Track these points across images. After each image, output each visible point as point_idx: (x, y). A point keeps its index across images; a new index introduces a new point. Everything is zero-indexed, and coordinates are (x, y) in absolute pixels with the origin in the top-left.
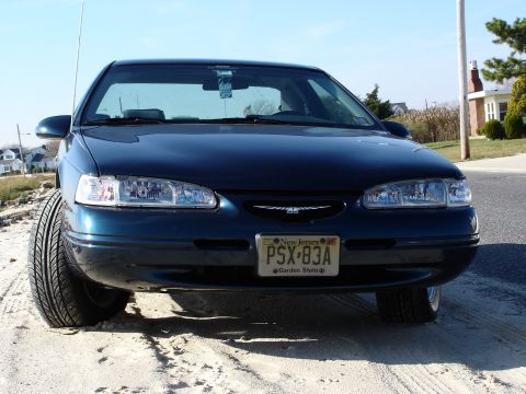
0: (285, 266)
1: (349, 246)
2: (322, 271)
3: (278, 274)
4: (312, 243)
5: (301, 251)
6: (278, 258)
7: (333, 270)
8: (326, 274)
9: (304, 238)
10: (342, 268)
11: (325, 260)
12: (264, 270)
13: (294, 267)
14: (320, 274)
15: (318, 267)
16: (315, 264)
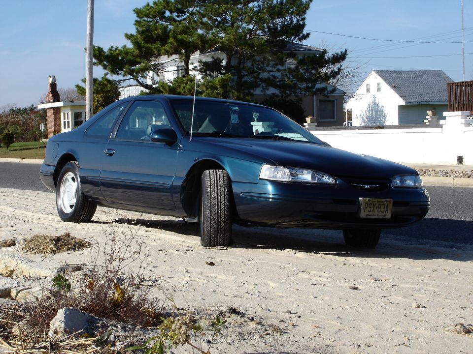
0: (371, 213)
1: (395, 204)
2: (385, 216)
3: (369, 217)
4: (382, 202)
5: (378, 206)
6: (369, 209)
7: (388, 215)
8: (386, 217)
9: (379, 200)
10: (392, 215)
11: (386, 211)
12: (363, 215)
13: (375, 214)
14: (384, 218)
15: (383, 214)
16: (382, 212)
